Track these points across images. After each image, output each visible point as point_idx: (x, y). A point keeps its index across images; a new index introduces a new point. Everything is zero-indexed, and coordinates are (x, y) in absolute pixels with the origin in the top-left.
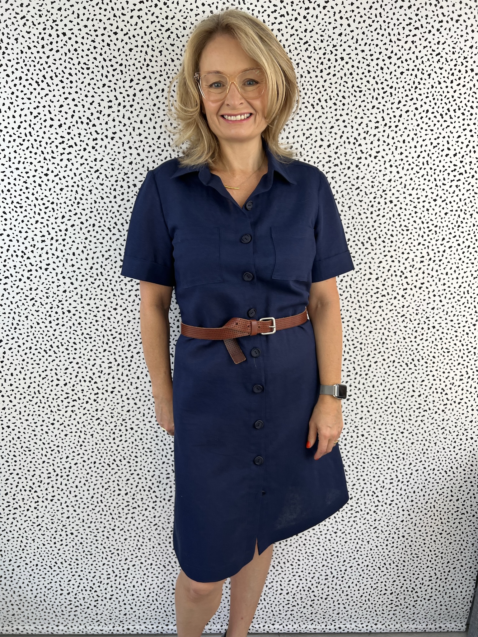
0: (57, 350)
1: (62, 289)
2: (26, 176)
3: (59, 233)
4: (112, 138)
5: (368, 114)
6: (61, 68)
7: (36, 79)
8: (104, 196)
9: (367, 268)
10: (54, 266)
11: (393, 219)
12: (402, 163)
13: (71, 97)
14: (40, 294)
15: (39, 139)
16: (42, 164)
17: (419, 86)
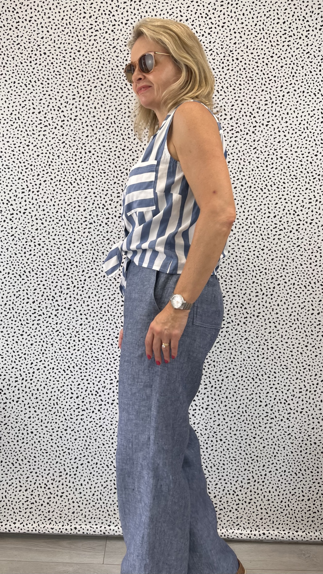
0: (28, 274)
1: (34, 227)
2: (13, 146)
3: (35, 187)
4: (75, 120)
5: (259, 95)
6: (43, 75)
7: (24, 82)
8: (68, 160)
9: (267, 209)
10: (30, 210)
11: (284, 171)
12: (287, 129)
13: (47, 94)
14: (19, 232)
15: (24, 122)
16: (25, 138)
17: (295, 75)
